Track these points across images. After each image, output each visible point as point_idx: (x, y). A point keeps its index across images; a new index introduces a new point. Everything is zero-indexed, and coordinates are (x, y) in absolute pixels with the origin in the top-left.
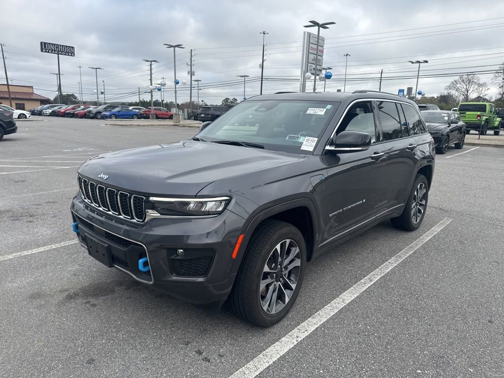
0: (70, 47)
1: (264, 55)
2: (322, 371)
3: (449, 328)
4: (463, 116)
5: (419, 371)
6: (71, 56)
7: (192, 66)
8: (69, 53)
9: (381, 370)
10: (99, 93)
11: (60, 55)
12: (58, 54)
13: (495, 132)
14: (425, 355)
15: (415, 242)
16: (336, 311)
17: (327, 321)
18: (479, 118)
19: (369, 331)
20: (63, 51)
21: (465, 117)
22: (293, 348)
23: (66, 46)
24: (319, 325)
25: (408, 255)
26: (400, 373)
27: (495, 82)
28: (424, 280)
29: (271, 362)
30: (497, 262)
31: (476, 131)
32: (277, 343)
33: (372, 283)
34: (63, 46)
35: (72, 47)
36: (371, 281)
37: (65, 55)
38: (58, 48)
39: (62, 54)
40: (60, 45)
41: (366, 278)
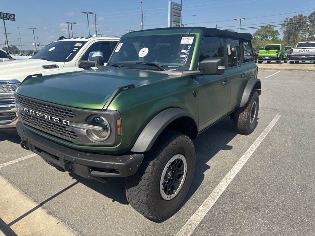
0: (12, 14)
1: (144, 16)
2: (247, 197)
3: (300, 171)
4: (268, 53)
5: (294, 193)
6: (13, 20)
7: (97, 25)
8: (11, 18)
9: (275, 194)
10: (37, 45)
11: (5, 20)
12: (4, 19)
13: (284, 61)
14: (294, 185)
15: (266, 128)
16: (241, 168)
17: (239, 173)
18: (277, 53)
19: (262, 176)
20: (7, 17)
21: (269, 53)
22: (227, 187)
23: (9, 14)
24: (235, 175)
25: (266, 136)
26: (285, 195)
27: (282, 30)
28: (279, 148)
29: (220, 195)
30: (313, 136)
31: (275, 61)
32: (218, 186)
33: (253, 152)
34: (7, 14)
35: (13, 15)
36: (252, 151)
37: (9, 20)
38: (3, 15)
39: (6, 19)
40: (5, 13)
41: (249, 149)
